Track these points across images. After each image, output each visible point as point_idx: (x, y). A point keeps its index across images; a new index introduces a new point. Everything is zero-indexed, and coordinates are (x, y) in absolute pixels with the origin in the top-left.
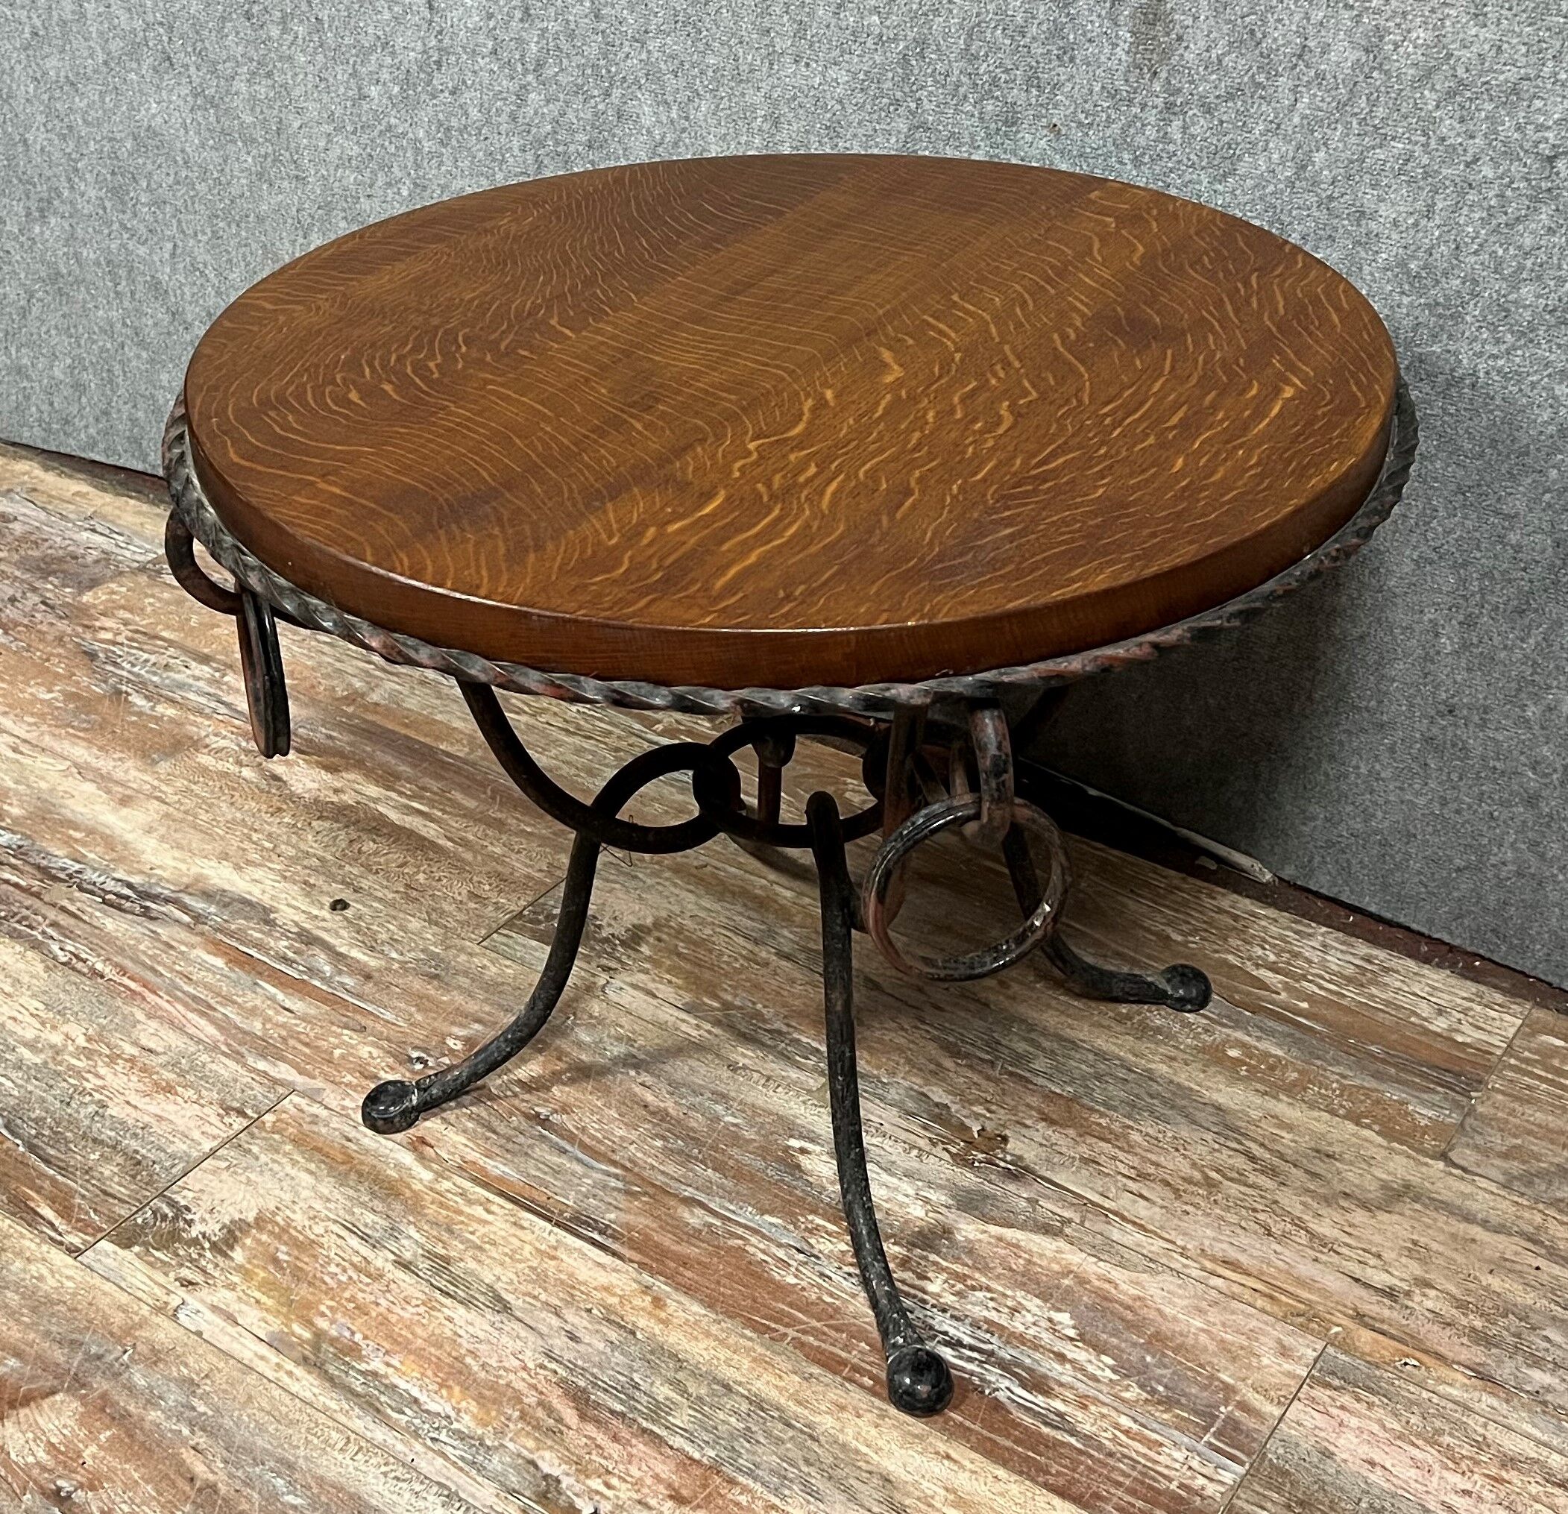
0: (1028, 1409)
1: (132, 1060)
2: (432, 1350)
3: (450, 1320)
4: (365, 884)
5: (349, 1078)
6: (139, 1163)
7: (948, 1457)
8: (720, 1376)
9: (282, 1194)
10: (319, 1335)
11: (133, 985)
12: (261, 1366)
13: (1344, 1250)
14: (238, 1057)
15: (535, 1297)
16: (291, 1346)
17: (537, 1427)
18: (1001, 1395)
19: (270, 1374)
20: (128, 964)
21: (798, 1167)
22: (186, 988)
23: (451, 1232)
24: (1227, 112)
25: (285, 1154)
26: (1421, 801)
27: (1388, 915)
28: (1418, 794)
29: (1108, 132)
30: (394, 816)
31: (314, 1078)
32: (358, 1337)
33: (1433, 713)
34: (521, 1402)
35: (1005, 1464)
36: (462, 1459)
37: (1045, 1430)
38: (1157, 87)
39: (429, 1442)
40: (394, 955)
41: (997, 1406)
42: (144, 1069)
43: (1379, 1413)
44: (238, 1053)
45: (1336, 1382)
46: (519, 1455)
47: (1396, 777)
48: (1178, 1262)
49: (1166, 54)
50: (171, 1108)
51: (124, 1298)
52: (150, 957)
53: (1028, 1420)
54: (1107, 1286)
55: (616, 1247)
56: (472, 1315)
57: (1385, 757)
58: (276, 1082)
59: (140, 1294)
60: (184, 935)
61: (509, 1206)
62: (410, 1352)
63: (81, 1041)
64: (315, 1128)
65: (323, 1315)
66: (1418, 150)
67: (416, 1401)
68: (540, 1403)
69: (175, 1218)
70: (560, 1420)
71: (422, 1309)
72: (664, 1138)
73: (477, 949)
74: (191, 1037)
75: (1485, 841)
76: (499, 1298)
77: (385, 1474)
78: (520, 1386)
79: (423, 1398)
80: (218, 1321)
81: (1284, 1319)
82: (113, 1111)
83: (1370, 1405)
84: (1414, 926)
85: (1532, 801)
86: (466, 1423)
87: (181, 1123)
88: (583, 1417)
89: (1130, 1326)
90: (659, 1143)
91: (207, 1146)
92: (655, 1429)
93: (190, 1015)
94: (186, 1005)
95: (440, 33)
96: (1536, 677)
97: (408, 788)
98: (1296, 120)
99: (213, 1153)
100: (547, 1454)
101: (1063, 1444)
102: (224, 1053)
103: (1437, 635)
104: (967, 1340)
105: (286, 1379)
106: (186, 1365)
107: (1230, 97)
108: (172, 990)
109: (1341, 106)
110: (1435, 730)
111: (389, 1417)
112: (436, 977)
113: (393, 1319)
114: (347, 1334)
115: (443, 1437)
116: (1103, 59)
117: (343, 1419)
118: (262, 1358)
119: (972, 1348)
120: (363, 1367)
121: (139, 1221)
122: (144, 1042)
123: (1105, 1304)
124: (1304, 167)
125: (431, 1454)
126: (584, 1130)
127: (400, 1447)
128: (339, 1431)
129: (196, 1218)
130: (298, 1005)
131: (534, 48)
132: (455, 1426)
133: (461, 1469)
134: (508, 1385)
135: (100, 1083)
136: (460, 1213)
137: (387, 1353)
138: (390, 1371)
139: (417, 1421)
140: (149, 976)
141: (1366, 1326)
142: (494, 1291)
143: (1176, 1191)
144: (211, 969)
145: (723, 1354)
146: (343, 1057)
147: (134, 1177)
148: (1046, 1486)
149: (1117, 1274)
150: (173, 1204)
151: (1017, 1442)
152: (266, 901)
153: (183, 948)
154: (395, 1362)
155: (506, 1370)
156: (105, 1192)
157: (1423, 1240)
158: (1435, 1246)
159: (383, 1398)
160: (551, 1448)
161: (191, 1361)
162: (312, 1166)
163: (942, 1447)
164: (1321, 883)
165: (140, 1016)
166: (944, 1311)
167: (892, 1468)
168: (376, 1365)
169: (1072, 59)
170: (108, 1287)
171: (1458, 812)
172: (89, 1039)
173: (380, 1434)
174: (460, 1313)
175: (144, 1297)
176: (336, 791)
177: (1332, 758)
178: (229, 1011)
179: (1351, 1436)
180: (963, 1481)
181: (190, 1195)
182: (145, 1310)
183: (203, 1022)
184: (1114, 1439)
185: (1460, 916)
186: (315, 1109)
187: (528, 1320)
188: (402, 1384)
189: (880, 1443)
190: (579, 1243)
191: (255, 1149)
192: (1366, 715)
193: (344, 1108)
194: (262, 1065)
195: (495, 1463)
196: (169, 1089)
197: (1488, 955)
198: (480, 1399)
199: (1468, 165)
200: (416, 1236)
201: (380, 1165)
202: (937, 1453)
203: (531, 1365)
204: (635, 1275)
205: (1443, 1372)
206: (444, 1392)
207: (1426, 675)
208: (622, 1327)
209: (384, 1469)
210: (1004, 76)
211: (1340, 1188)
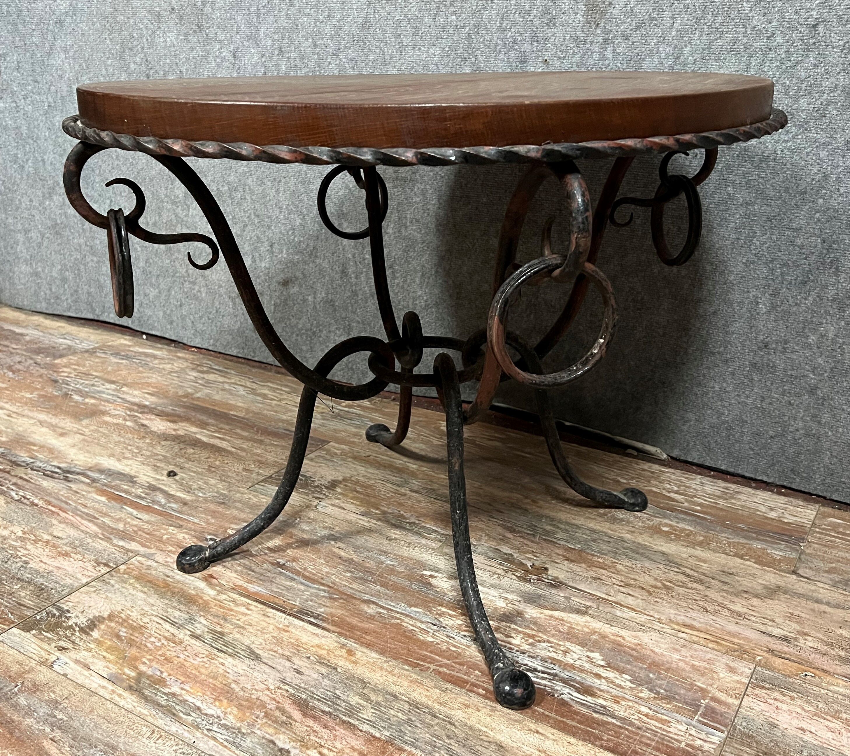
0: (582, 704)
1: (47, 542)
2: (211, 680)
3: (223, 664)
4: (187, 465)
5: (171, 548)
6: (43, 589)
7: (538, 732)
8: (390, 690)
9: (126, 603)
10: (141, 674)
11: (53, 509)
12: (102, 692)
13: (753, 618)
14: (108, 540)
15: (275, 652)
16: (122, 680)
17: (276, 722)
18: (566, 697)
19: (107, 696)
20: (52, 500)
21: (430, 584)
22: (83, 510)
23: (225, 619)
24: (636, 37)
25: (130, 584)
26: (749, 401)
27: (732, 470)
28: (748, 397)
29: (574, 60)
30: (205, 439)
31: (151, 548)
32: (165, 675)
33: (755, 348)
34: (266, 708)
35: (574, 735)
36: (227, 740)
37: (595, 715)
38: (599, 31)
39: (206, 732)
40: (201, 494)
41: (563, 703)
42: (54, 546)
43: (799, 702)
44: (108, 538)
45: (768, 686)
46: (263, 738)
47: (735, 389)
48: (657, 626)
49: (603, 13)
50: (66, 563)
51: (21, 657)
52: (65, 497)
53: (584, 710)
54: (618, 639)
55: (324, 625)
56: (237, 662)
57: (729, 379)
58: (128, 551)
59: (31, 655)
60: (85, 488)
61: (261, 606)
62: (196, 682)
63: (20, 534)
64: (149, 572)
65: (144, 663)
66: (741, 37)
67: (199, 708)
68: (277, 708)
69: (61, 616)
70: (290, 717)
71: (205, 659)
72: (351, 572)
73: (246, 491)
74: (83, 531)
75: (786, 418)
76: (252, 652)
77: (175, 751)
78: (265, 699)
79: (203, 706)
80: (79, 668)
81: (727, 653)
82: (32, 565)
83: (792, 698)
84: (747, 474)
85: (812, 391)
86: (231, 720)
87: (70, 570)
88: (305, 715)
89: (636, 659)
90: (348, 574)
91: (84, 581)
92: (351, 721)
93: (83, 522)
94: (82, 517)
95: (239, 69)
96: (814, 319)
97: (212, 428)
98: (674, 33)
99: (87, 584)
100: (281, 737)
101: (608, 723)
102: (100, 538)
103: (757, 303)
104: (540, 668)
105: (117, 698)
106: (54, 692)
107: (638, 28)
108: (75, 512)
109: (698, 20)
110: (757, 359)
111: (181, 718)
112: (223, 503)
113: (188, 664)
114: (158, 673)
115: (215, 728)
116: (570, 22)
117: (150, 719)
118: (103, 687)
119: (543, 672)
120: (167, 690)
121: (38, 618)
122: (55, 533)
123: (619, 648)
124: (678, 58)
125: (206, 738)
126: (305, 569)
127: (186, 734)
128: (147, 726)
129: (72, 615)
130: (145, 516)
131: (284, 68)
132: (223, 722)
133: (226, 747)
134: (257, 699)
135: (26, 552)
136: (232, 610)
137: (182, 683)
138: (184, 692)
139: (199, 720)
140: (64, 505)
141: (776, 656)
142: (250, 649)
143: (649, 592)
144: (98, 502)
145: (392, 679)
146: (168, 539)
147: (38, 596)
148: (602, 747)
149: (623, 632)
150: (59, 609)
151: (579, 722)
152: (133, 473)
153: (84, 493)
154: (187, 687)
155: (256, 690)
156: (20, 604)
157: (796, 613)
158: (803, 615)
159: (178, 708)
160: (284, 733)
161: (58, 690)
162: (146, 589)
163: (533, 726)
164: (694, 457)
165: (55, 522)
166: (524, 653)
167: (502, 739)
168: (176, 689)
169: (554, 24)
170: (12, 652)
171: (770, 404)
172: (24, 533)
173: (174, 728)
174: (229, 661)
175: (34, 656)
176: (175, 430)
177: (699, 384)
178: (106, 520)
179: (786, 715)
180: (548, 745)
181: (71, 604)
182: (33, 664)
183: (90, 525)
184: (639, 719)
185: (773, 465)
186: (150, 563)
187: (270, 663)
188: (191, 699)
189: (494, 725)
190: (302, 623)
191: (112, 582)
192: (718, 356)
193: (167, 562)
194: (121, 543)
195: (248, 743)
196: (66, 555)
197: (789, 485)
198: (240, 707)
199: (768, 38)
200: (205, 622)
201: (185, 588)
202: (530, 730)
203: (272, 687)
204: (336, 639)
205: (829, 679)
206: (217, 703)
207: (751, 328)
208: (328, 666)
209: (175, 748)
210: (520, 38)
211: (741, 588)
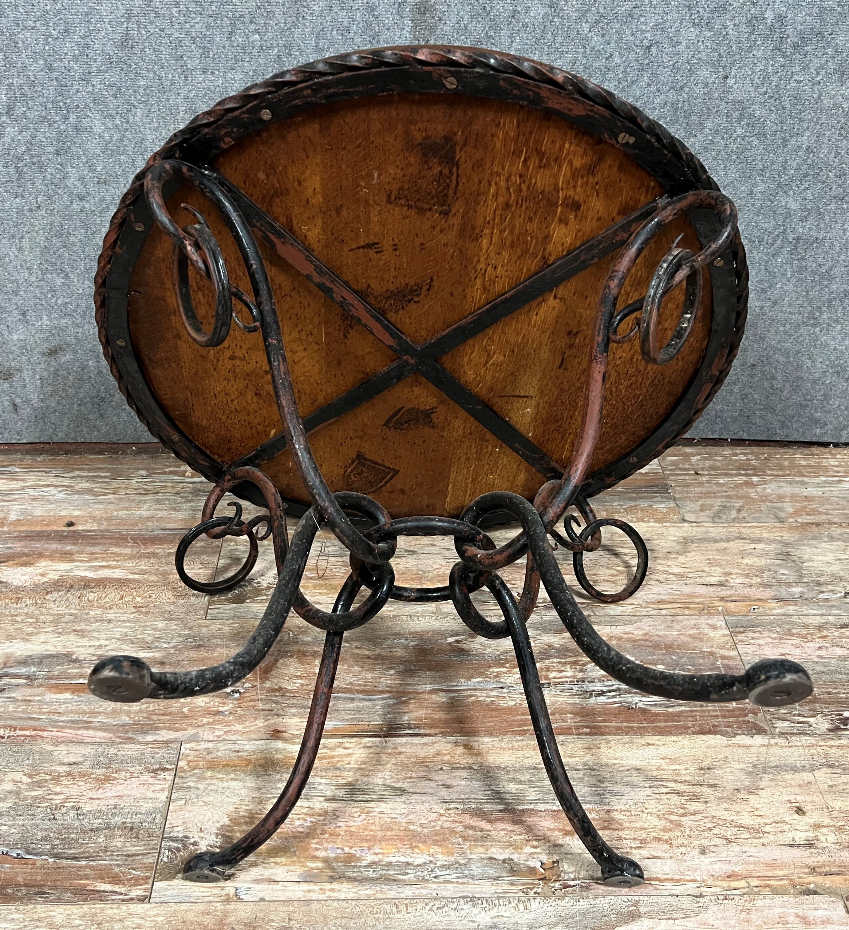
1: (69, 774)
2: (389, 833)
3: (382, 813)
9: (231, 800)
10: (326, 860)
15: (410, 778)
17: (476, 840)
19: (322, 896)
23: (336, 769)
25: (212, 778)
32: (347, 850)
34: (456, 833)
36: (458, 878)
39: (435, 880)
42: (82, 776)
43: (766, 634)
45: (741, 630)
46: (482, 859)
55: (422, 730)
56: (390, 804)
61: (351, 739)
62: (380, 841)
67: (408, 864)
68: (466, 827)
69: (185, 846)
70: (482, 830)
71: (363, 816)
76: (394, 789)
77: (431, 910)
78: (447, 825)
79: (410, 860)
83: (760, 632)
86: (442, 859)
100: (493, 850)
105: (334, 895)
111: (403, 880)
113: (353, 829)
114: (340, 851)
115: (439, 873)
117: (382, 896)
118: (310, 893)
120: (364, 863)
125: (442, 885)
126: (352, 684)
127: (424, 892)
128: (388, 903)
129: (196, 839)
132: (439, 864)
133: (463, 883)
134: (442, 828)
136: (331, 756)
137: (369, 849)
138: (380, 856)
139: (419, 873)
142: (389, 786)
145: (518, 754)
154: (378, 851)
155: (434, 821)
159: (391, 872)
160: (492, 846)
161: (272, 917)
162: (233, 776)
168: (370, 858)
173: (408, 892)
174: (383, 806)
181: (180, 829)
182: (220, 906)
187: (418, 791)
188: (394, 860)
191: (192, 784)
193: (218, 736)
195: (476, 870)
198: (436, 843)
200: (322, 781)
201: (267, 756)
203: (442, 812)
204: (445, 740)
205: (767, 605)
206: (416, 850)
208: (463, 767)
209: (428, 908)
